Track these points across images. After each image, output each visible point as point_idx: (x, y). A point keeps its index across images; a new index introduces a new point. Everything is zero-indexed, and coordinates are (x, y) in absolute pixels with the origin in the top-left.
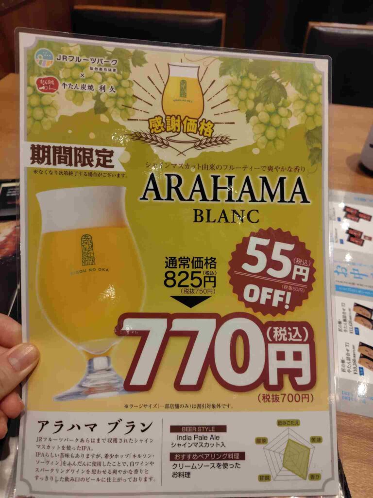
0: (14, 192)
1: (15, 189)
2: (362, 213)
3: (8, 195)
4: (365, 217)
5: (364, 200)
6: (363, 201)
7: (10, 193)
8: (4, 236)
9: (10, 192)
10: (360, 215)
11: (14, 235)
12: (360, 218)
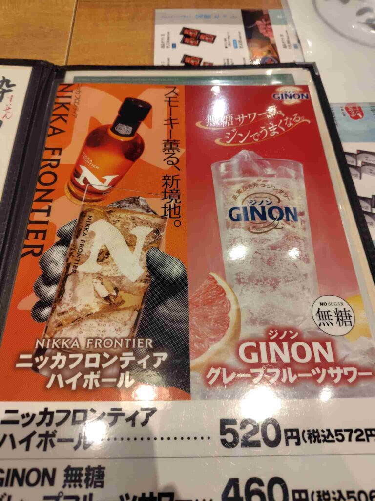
2: (204, 34)
4: (207, 38)
5: (207, 17)
6: (207, 19)
10: (202, 37)
12: (200, 40)
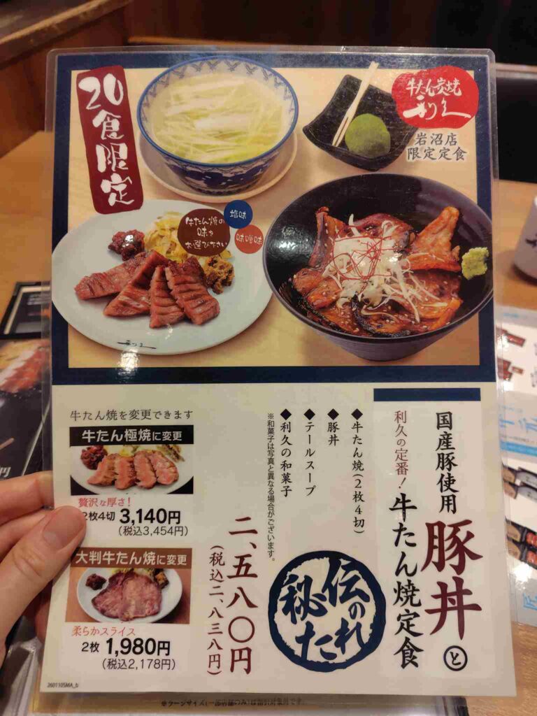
0: (37, 299)
1: (39, 295)
3: (30, 303)
7: (33, 301)
8: (22, 361)
9: (34, 299)
11: (36, 360)
